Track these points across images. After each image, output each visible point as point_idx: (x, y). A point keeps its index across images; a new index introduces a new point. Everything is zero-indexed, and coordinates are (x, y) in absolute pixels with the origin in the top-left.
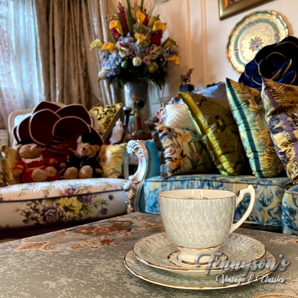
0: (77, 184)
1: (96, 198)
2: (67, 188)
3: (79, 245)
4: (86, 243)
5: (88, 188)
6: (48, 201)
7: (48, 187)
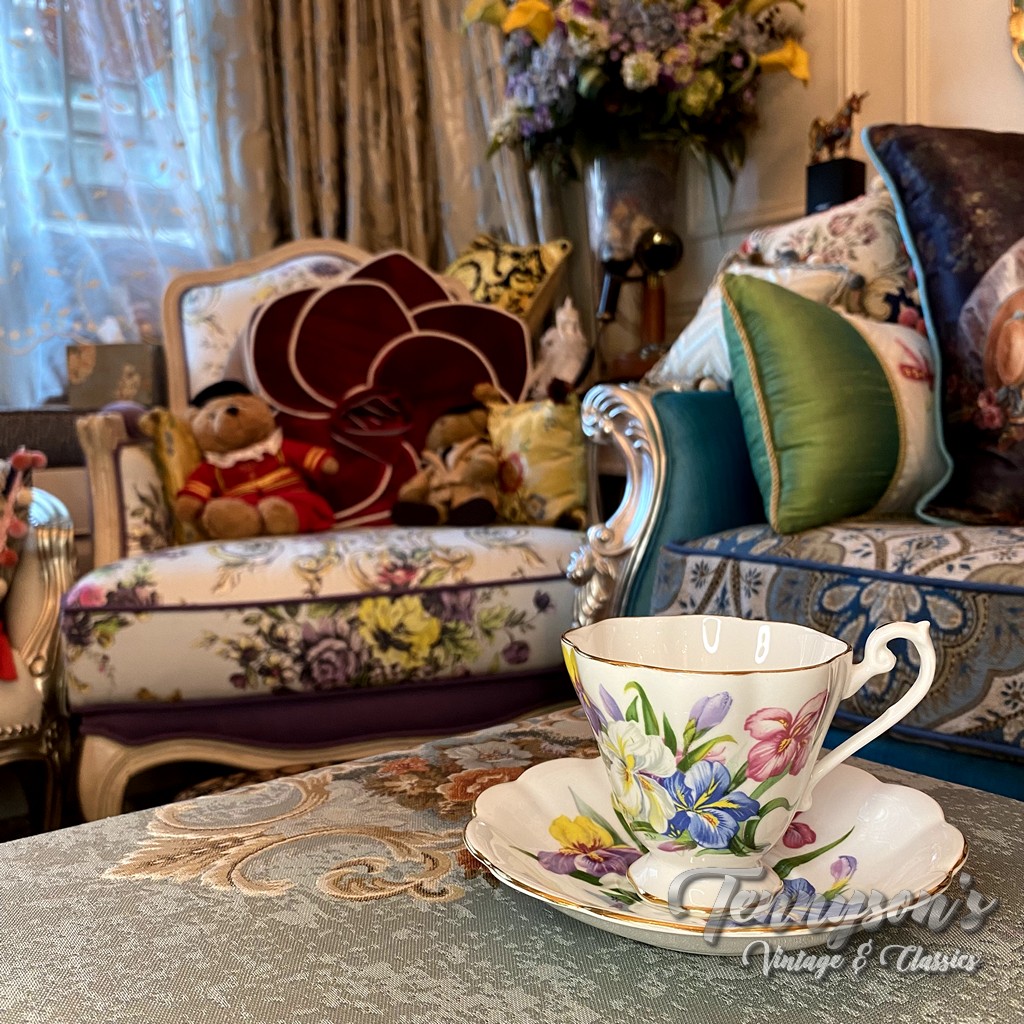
0: (419, 550)
1: (488, 605)
2: (387, 561)
3: (371, 869)
4: (400, 859)
5: (459, 565)
6: (317, 609)
7: (318, 556)
